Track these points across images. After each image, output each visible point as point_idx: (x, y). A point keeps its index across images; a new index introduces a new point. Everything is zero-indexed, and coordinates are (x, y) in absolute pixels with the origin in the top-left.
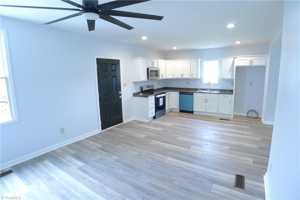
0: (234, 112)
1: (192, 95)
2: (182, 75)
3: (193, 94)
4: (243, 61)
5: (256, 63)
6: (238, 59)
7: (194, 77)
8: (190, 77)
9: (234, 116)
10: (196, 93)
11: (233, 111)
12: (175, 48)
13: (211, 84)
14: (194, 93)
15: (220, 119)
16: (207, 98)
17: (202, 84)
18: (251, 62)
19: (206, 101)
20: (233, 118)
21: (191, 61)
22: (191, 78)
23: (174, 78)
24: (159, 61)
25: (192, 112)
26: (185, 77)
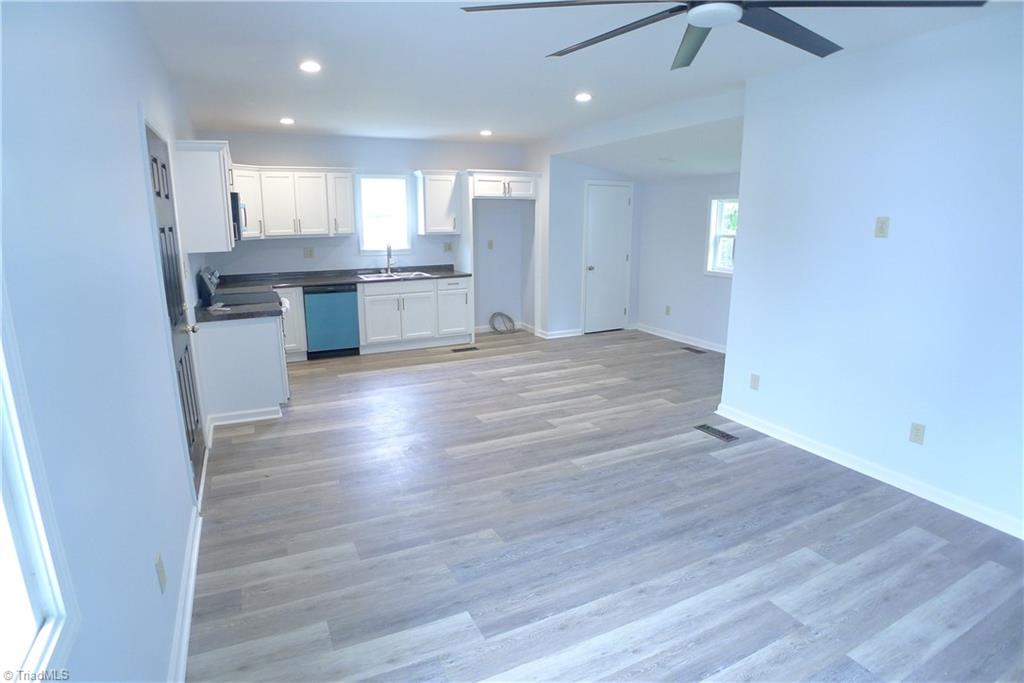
0: (476, 325)
2: (297, 223)
3: (356, 290)
4: (487, 184)
5: (517, 192)
6: (477, 177)
7: (342, 230)
8: (327, 232)
9: (476, 335)
10: (366, 285)
11: (473, 321)
12: (287, 121)
13: (395, 251)
14: (359, 285)
15: (455, 351)
16: (403, 296)
17: (359, 253)
18: (507, 188)
19: (400, 304)
20: (476, 342)
21: (328, 174)
22: (332, 235)
23: (263, 238)
25: (355, 351)
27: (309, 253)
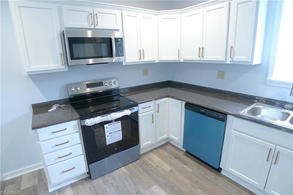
1: (224, 123)
2: (201, 51)
3: (224, 120)
7: (239, 57)
8: (223, 59)
14: (229, 116)
17: (266, 82)
19: (273, 157)
23: (182, 61)
24: (125, 13)
26: (209, 57)
27: (221, 75)
